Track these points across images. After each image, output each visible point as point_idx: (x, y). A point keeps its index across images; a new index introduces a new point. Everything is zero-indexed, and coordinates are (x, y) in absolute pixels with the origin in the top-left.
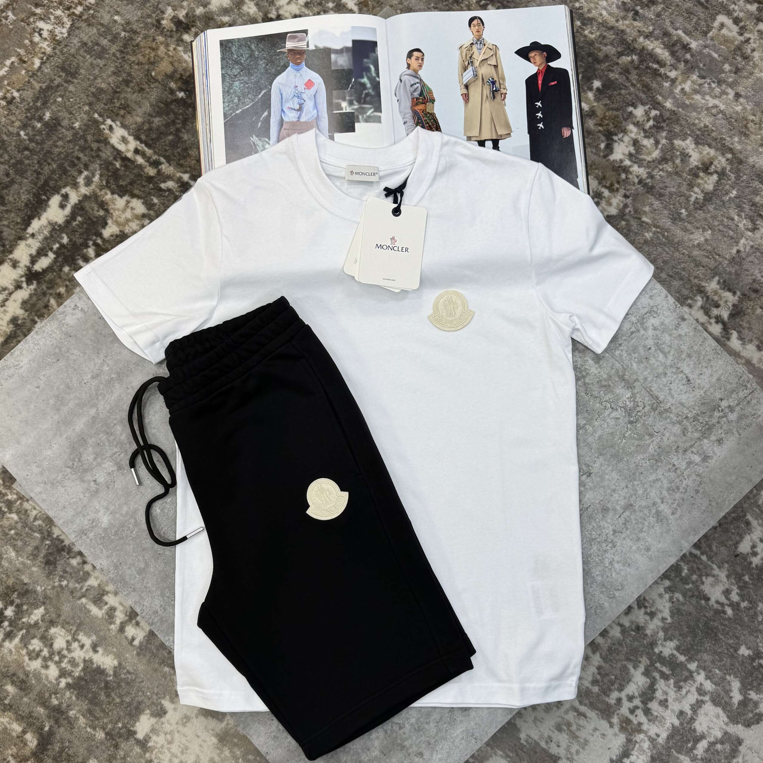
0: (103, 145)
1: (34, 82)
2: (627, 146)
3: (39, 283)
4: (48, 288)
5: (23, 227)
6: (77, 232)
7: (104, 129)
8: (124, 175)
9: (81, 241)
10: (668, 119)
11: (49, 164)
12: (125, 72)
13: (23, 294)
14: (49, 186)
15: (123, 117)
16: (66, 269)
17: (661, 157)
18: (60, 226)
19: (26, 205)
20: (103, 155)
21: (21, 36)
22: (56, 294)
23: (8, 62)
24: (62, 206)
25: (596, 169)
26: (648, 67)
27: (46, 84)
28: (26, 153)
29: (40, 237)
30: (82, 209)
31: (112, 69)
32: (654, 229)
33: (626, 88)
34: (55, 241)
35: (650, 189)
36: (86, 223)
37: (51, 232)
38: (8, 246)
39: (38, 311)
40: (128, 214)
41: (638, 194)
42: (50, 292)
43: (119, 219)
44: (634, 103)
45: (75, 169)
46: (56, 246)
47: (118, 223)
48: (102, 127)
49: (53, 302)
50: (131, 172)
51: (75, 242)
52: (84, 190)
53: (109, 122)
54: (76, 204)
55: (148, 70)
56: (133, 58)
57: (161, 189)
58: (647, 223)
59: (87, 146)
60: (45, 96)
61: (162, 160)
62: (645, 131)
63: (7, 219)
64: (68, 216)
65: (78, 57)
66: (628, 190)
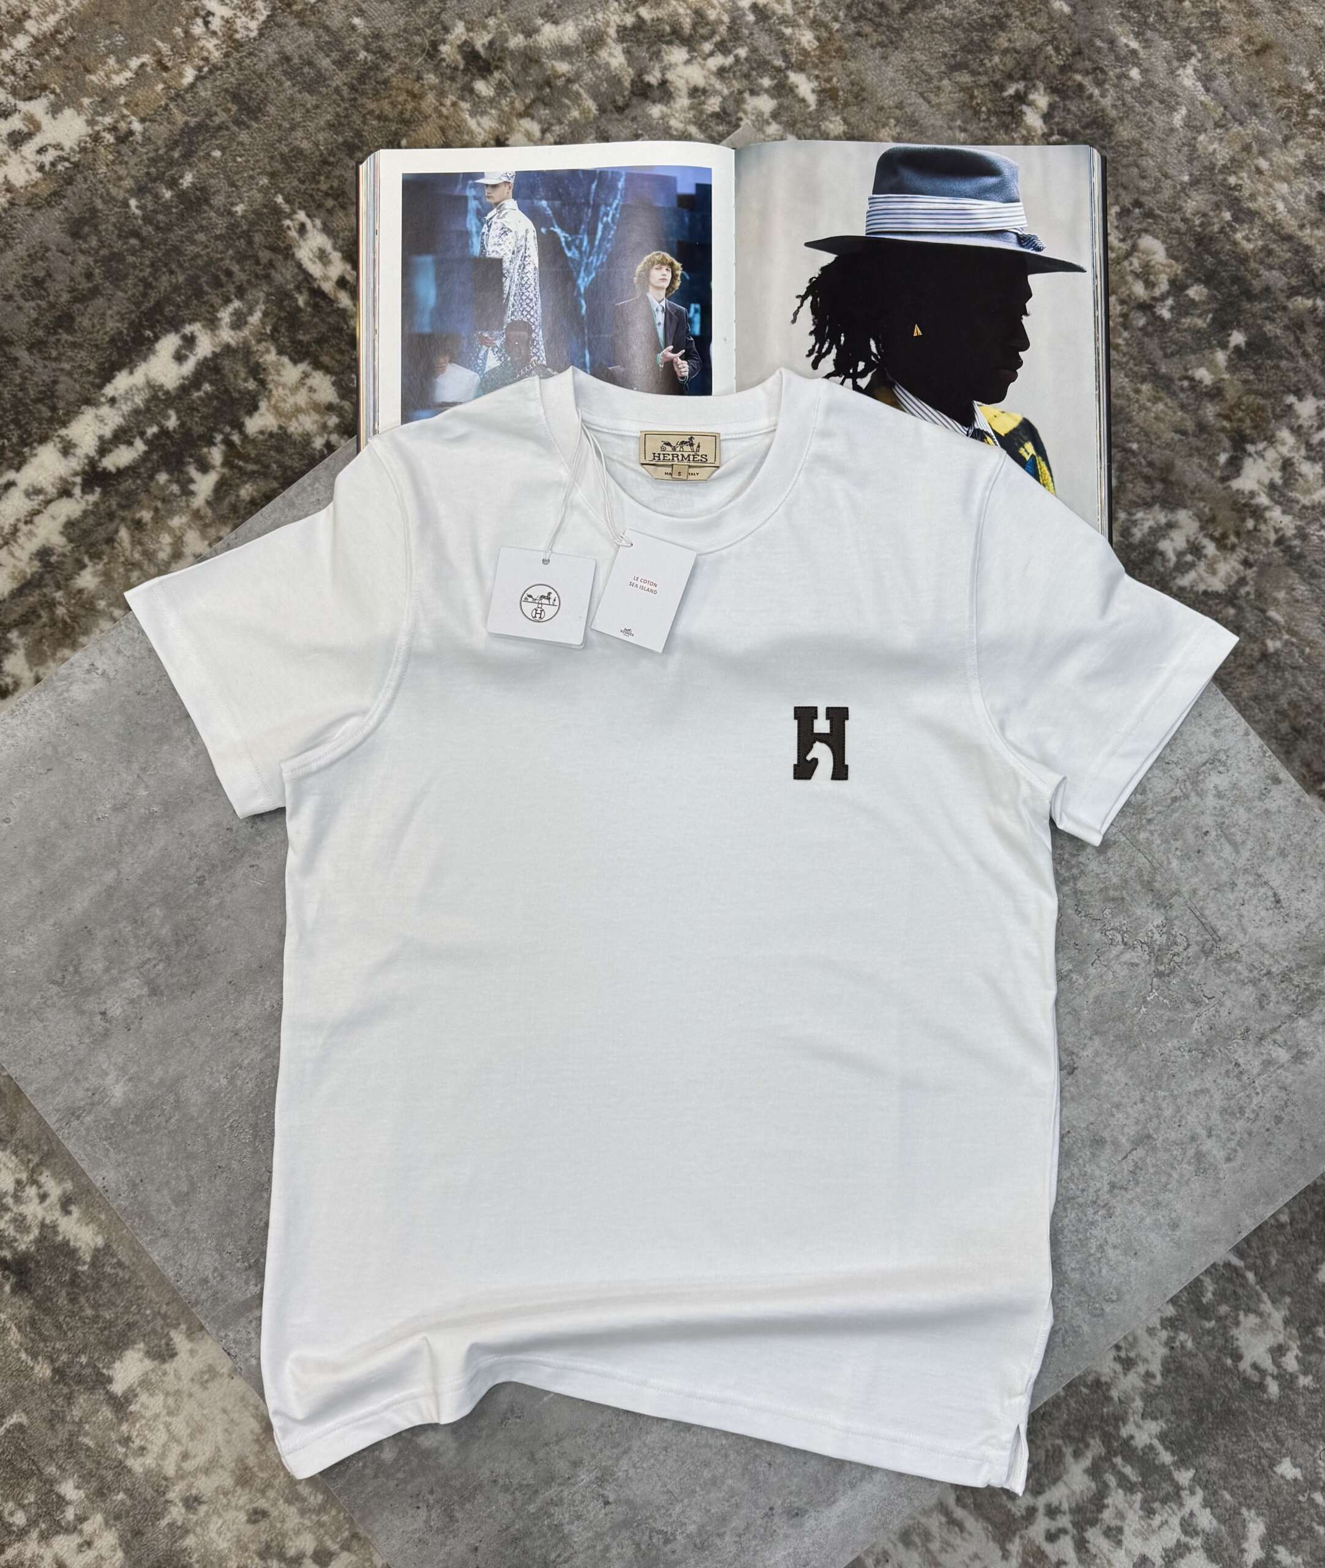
0: (280, 257)
1: (176, 111)
2: (1269, 468)
3: (105, 493)
4: (121, 506)
5: (97, 381)
6: (198, 411)
7: (289, 228)
8: (310, 322)
9: (202, 429)
12: (351, 128)
13: (72, 508)
14: (162, 314)
15: (330, 212)
16: (162, 477)
18: (167, 393)
19: (112, 340)
20: (277, 277)
22: (133, 520)
23: (134, 63)
24: (179, 358)
25: (1202, 499)
27: (198, 119)
28: (133, 241)
29: (126, 408)
30: (217, 370)
31: (329, 117)
32: (1286, 637)
33: (1291, 357)
34: (152, 421)
35: (1294, 559)
36: (217, 398)
37: (147, 401)
38: (61, 412)
39: (92, 545)
40: (301, 398)
41: (1270, 565)
42: (122, 514)
43: (282, 405)
44: (1299, 390)
45: (219, 291)
46: (152, 430)
47: (277, 411)
48: (287, 222)
49: (124, 534)
50: (323, 321)
51: (190, 429)
52: (227, 335)
53: (301, 216)
54: (206, 359)
55: (396, 134)
56: (372, 106)
58: (1276, 623)
59: (250, 252)
60: (191, 142)
62: (1309, 446)
63: (71, 359)
64: (187, 378)
65: (269, 81)
66: (1253, 552)
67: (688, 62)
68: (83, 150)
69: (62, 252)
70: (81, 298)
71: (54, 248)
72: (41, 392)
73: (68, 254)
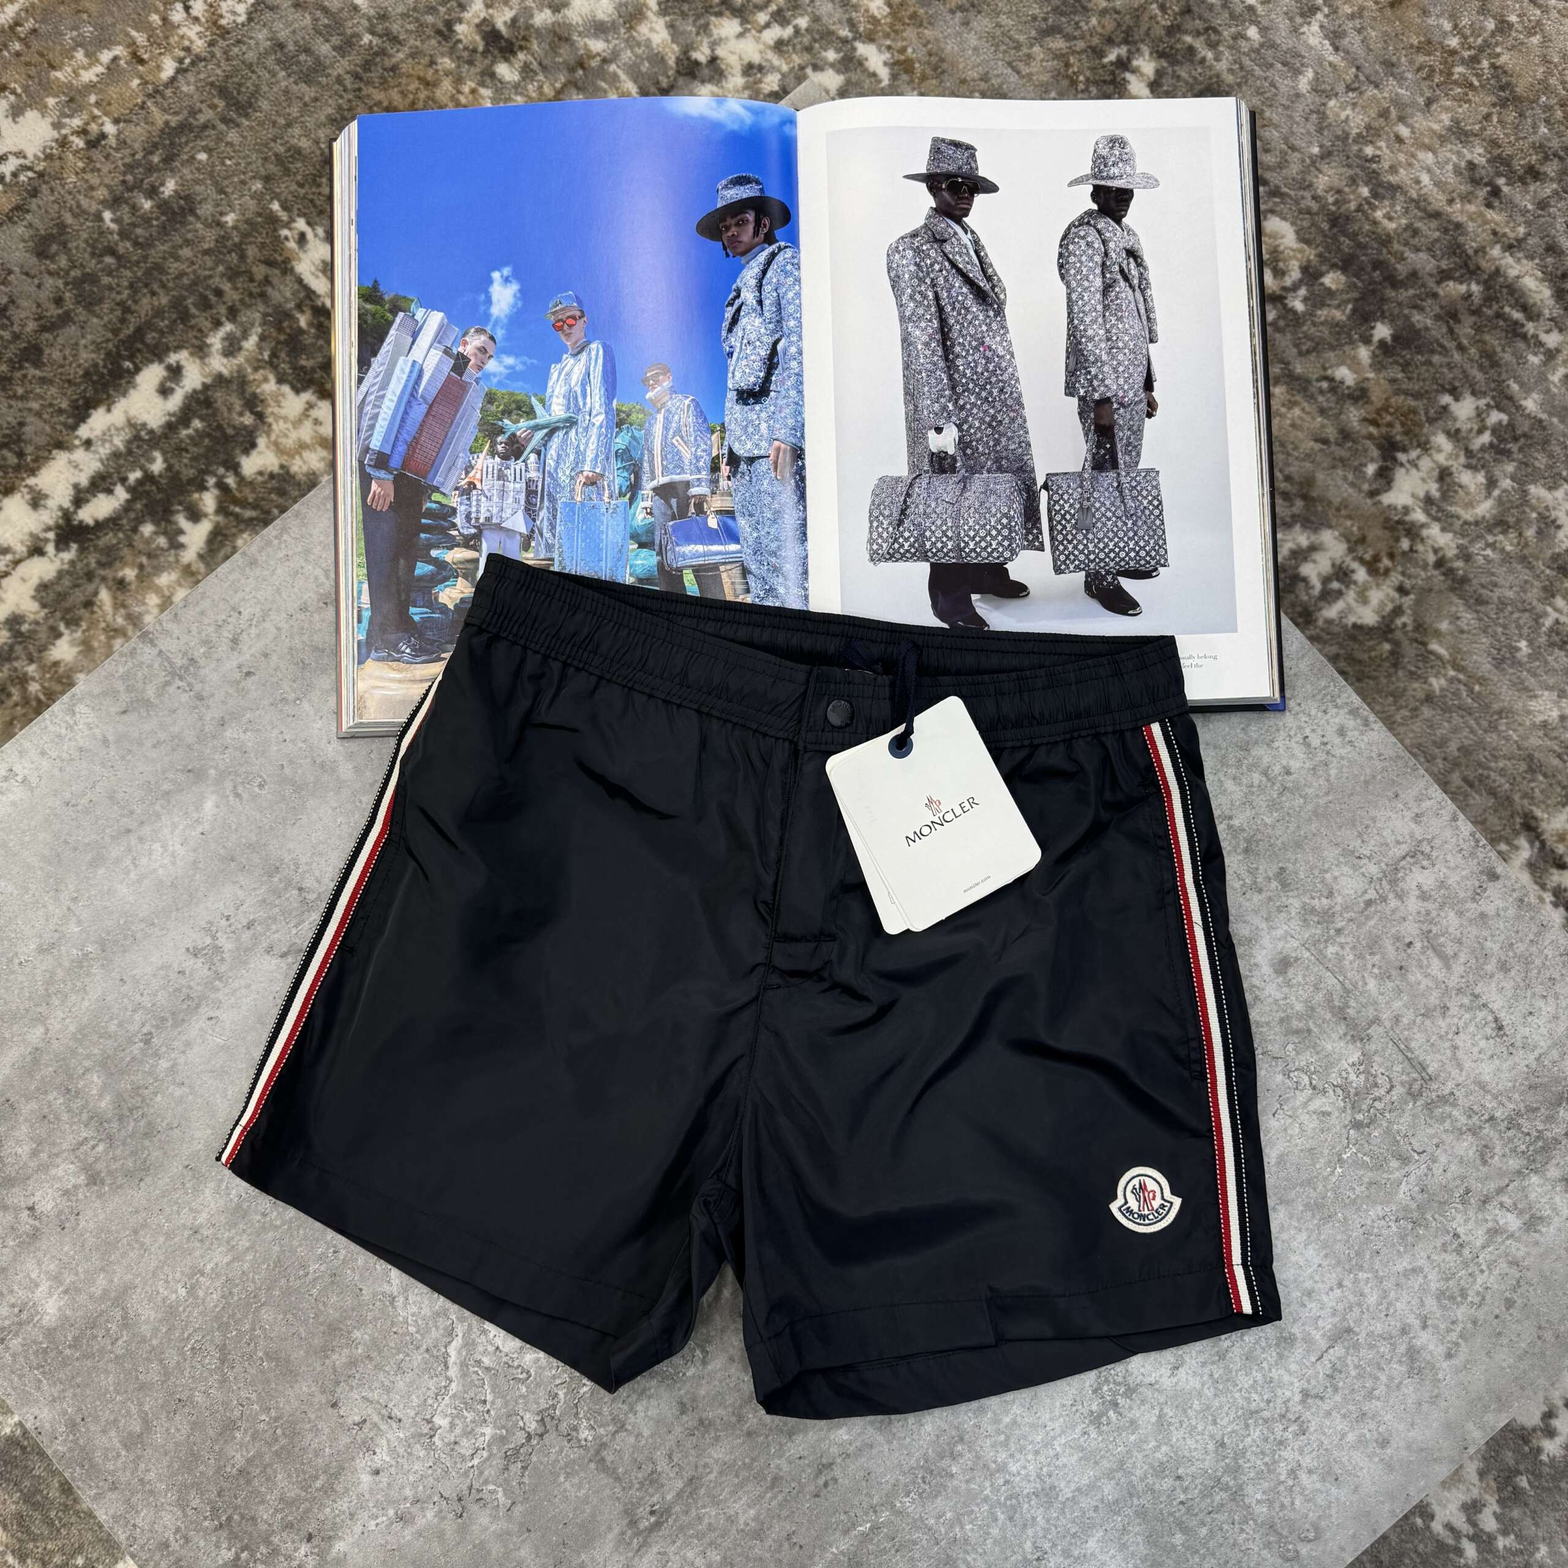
0: (278, 272)
1: (154, 109)
2: (1423, 480)
3: (82, 550)
4: (100, 564)
5: (70, 421)
6: (187, 451)
7: (286, 238)
9: (192, 473)
10: (1525, 435)
11: (153, 294)
13: (44, 568)
14: (143, 342)
16: (148, 529)
17: (1494, 517)
18: (151, 432)
19: (87, 374)
20: (276, 296)
22: (115, 579)
23: (106, 56)
24: (164, 391)
25: (1348, 517)
26: (1499, 315)
27: (179, 118)
28: (109, 260)
29: (104, 451)
30: (208, 403)
32: (1452, 672)
33: (1445, 351)
34: (135, 465)
36: (209, 435)
37: (129, 443)
38: (29, 458)
39: (69, 610)
40: (306, 432)
41: (1430, 590)
42: (103, 573)
43: (283, 440)
44: (1455, 388)
45: (208, 313)
46: (135, 475)
47: (278, 449)
48: (284, 232)
49: (104, 595)
51: (178, 472)
52: (219, 364)
53: (300, 224)
54: (195, 391)
58: (1439, 657)
59: (243, 268)
60: (172, 144)
63: (40, 397)
64: (174, 415)
65: (261, 72)
66: (1408, 577)
68: (49, 157)
69: (27, 274)
70: (50, 326)
71: (16, 269)
73: (33, 277)
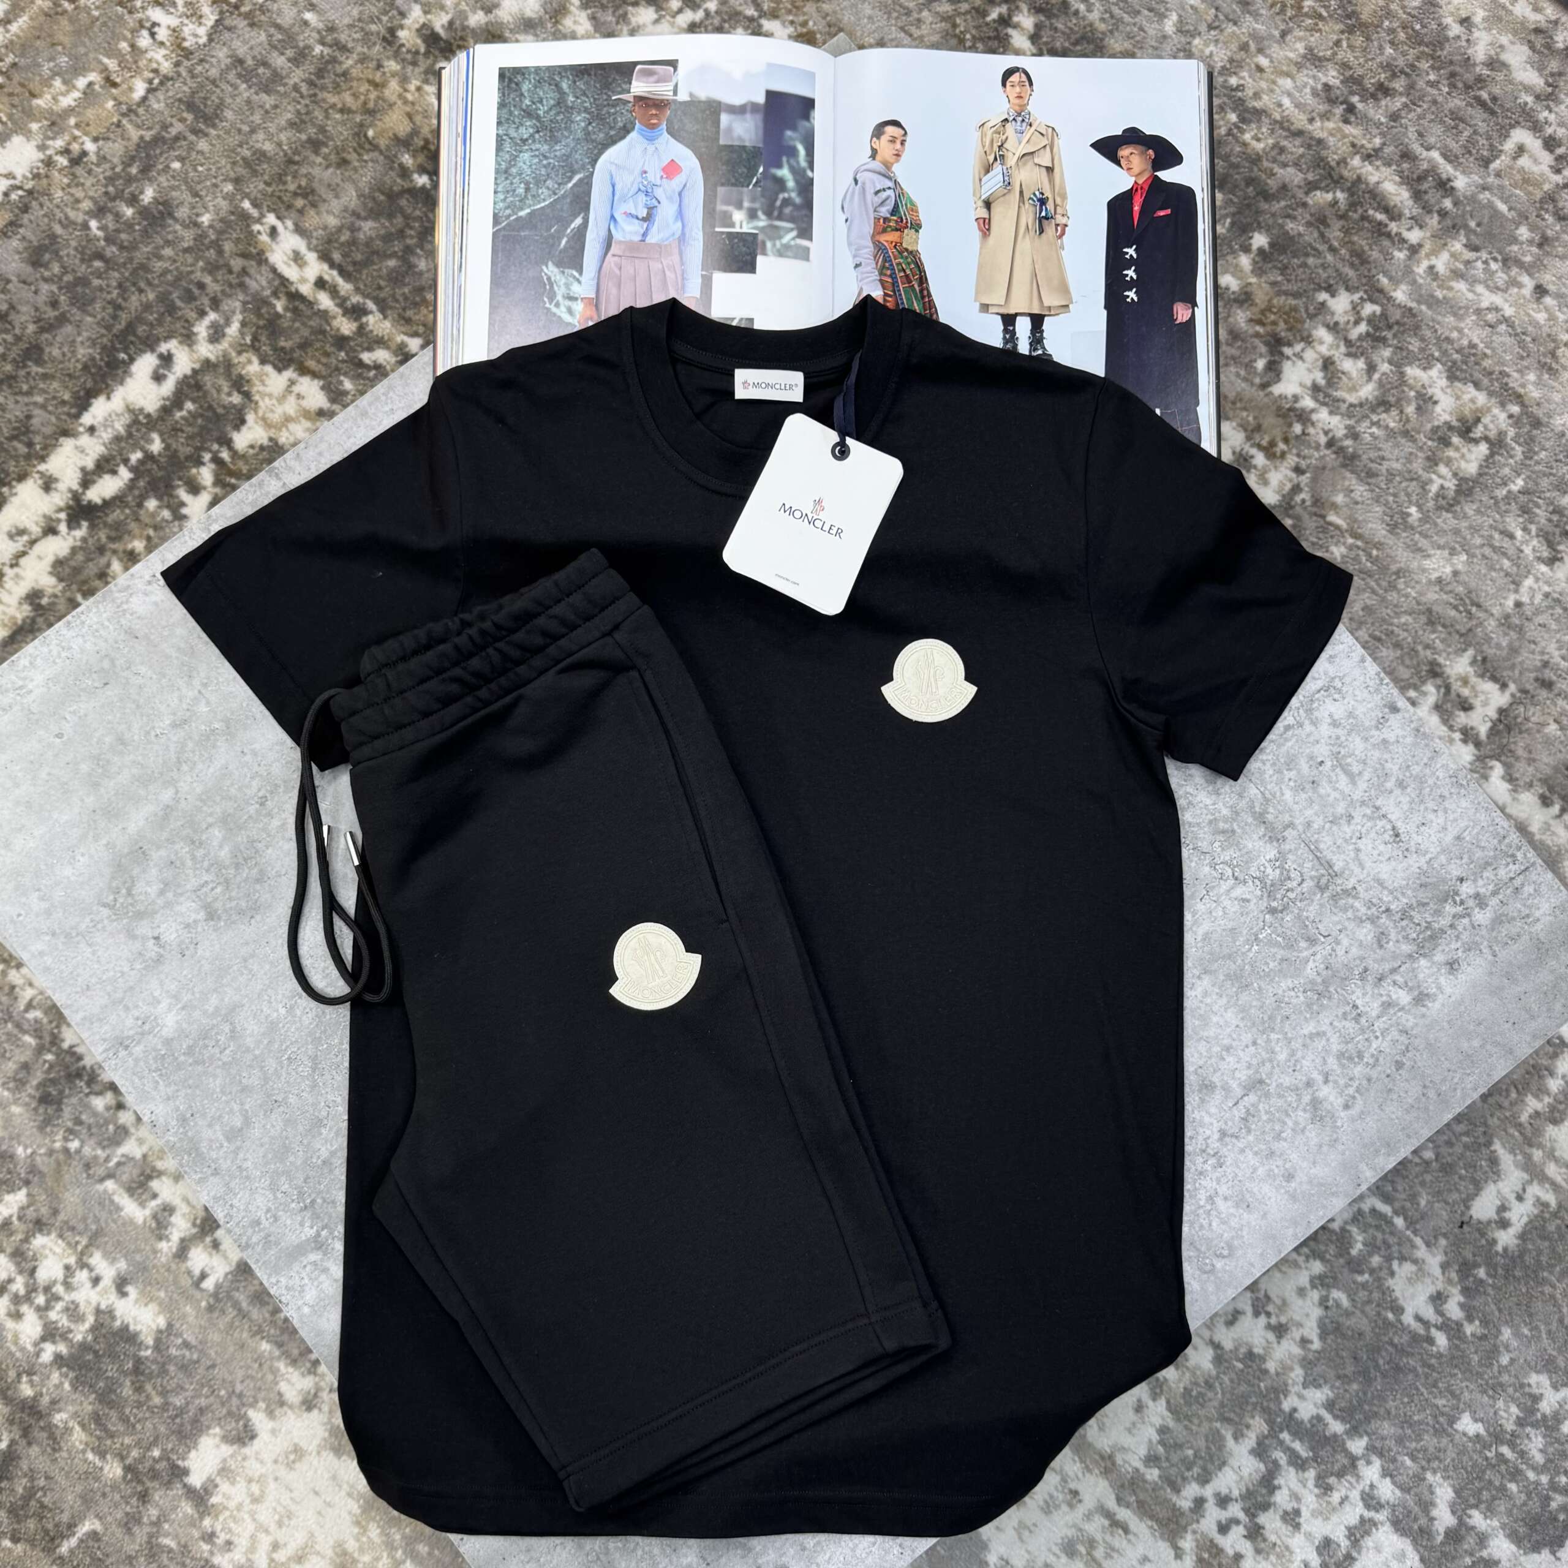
0: (253, 263)
1: (129, 126)
2: (1309, 370)
3: (92, 527)
5: (73, 411)
6: (182, 431)
7: (259, 232)
8: (290, 327)
9: (188, 450)
10: (1397, 323)
11: (141, 291)
12: (314, 125)
13: (59, 546)
14: (135, 335)
15: (301, 212)
16: (152, 504)
17: (1377, 398)
18: (148, 416)
19: (86, 367)
20: (253, 285)
21: (113, 32)
22: (125, 551)
23: (81, 83)
24: (158, 378)
25: (1245, 409)
26: (1364, 218)
27: (152, 132)
28: (98, 264)
29: (106, 435)
30: (198, 387)
31: (289, 116)
32: (1350, 541)
33: (1318, 253)
34: (135, 446)
35: (1348, 460)
36: (202, 416)
37: (129, 427)
38: (38, 447)
39: (85, 582)
40: (290, 407)
41: (1324, 468)
43: (269, 415)
44: (1330, 286)
45: (193, 305)
46: (136, 456)
48: (256, 227)
49: (116, 566)
50: (304, 324)
51: (176, 451)
52: (206, 350)
53: (271, 219)
54: (185, 377)
55: (361, 125)
56: (332, 99)
57: (361, 364)
58: (1338, 528)
59: (221, 262)
60: (148, 156)
61: (371, 305)
62: (1348, 343)
63: (44, 391)
64: (168, 399)
65: (224, 86)
66: (1304, 458)
67: (657, 21)
68: (36, 176)
69: (24, 282)
70: (47, 327)
71: (14, 279)
72: (15, 429)
73: (30, 284)
